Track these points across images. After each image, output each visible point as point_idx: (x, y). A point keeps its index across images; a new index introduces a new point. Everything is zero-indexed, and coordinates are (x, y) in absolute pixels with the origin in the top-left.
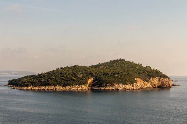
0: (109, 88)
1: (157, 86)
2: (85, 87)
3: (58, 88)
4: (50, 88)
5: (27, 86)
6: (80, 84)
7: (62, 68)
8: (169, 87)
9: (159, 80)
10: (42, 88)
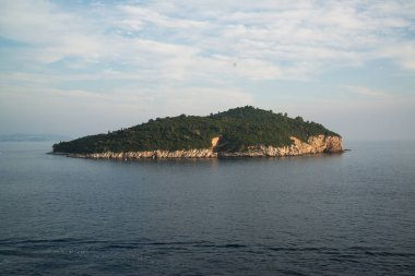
0: (252, 154)
1: (320, 150)
2: (209, 153)
3: (161, 154)
4: (145, 155)
5: (100, 151)
6: (200, 147)
7: (158, 119)
8: (341, 152)
9: (324, 141)
10: (131, 154)
